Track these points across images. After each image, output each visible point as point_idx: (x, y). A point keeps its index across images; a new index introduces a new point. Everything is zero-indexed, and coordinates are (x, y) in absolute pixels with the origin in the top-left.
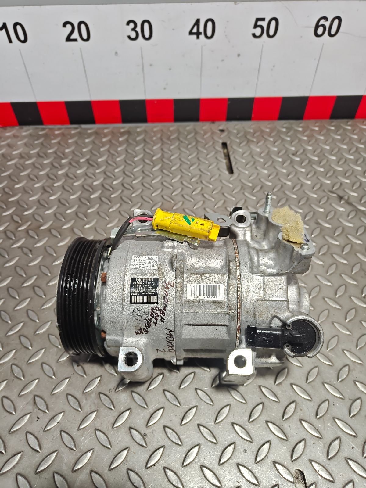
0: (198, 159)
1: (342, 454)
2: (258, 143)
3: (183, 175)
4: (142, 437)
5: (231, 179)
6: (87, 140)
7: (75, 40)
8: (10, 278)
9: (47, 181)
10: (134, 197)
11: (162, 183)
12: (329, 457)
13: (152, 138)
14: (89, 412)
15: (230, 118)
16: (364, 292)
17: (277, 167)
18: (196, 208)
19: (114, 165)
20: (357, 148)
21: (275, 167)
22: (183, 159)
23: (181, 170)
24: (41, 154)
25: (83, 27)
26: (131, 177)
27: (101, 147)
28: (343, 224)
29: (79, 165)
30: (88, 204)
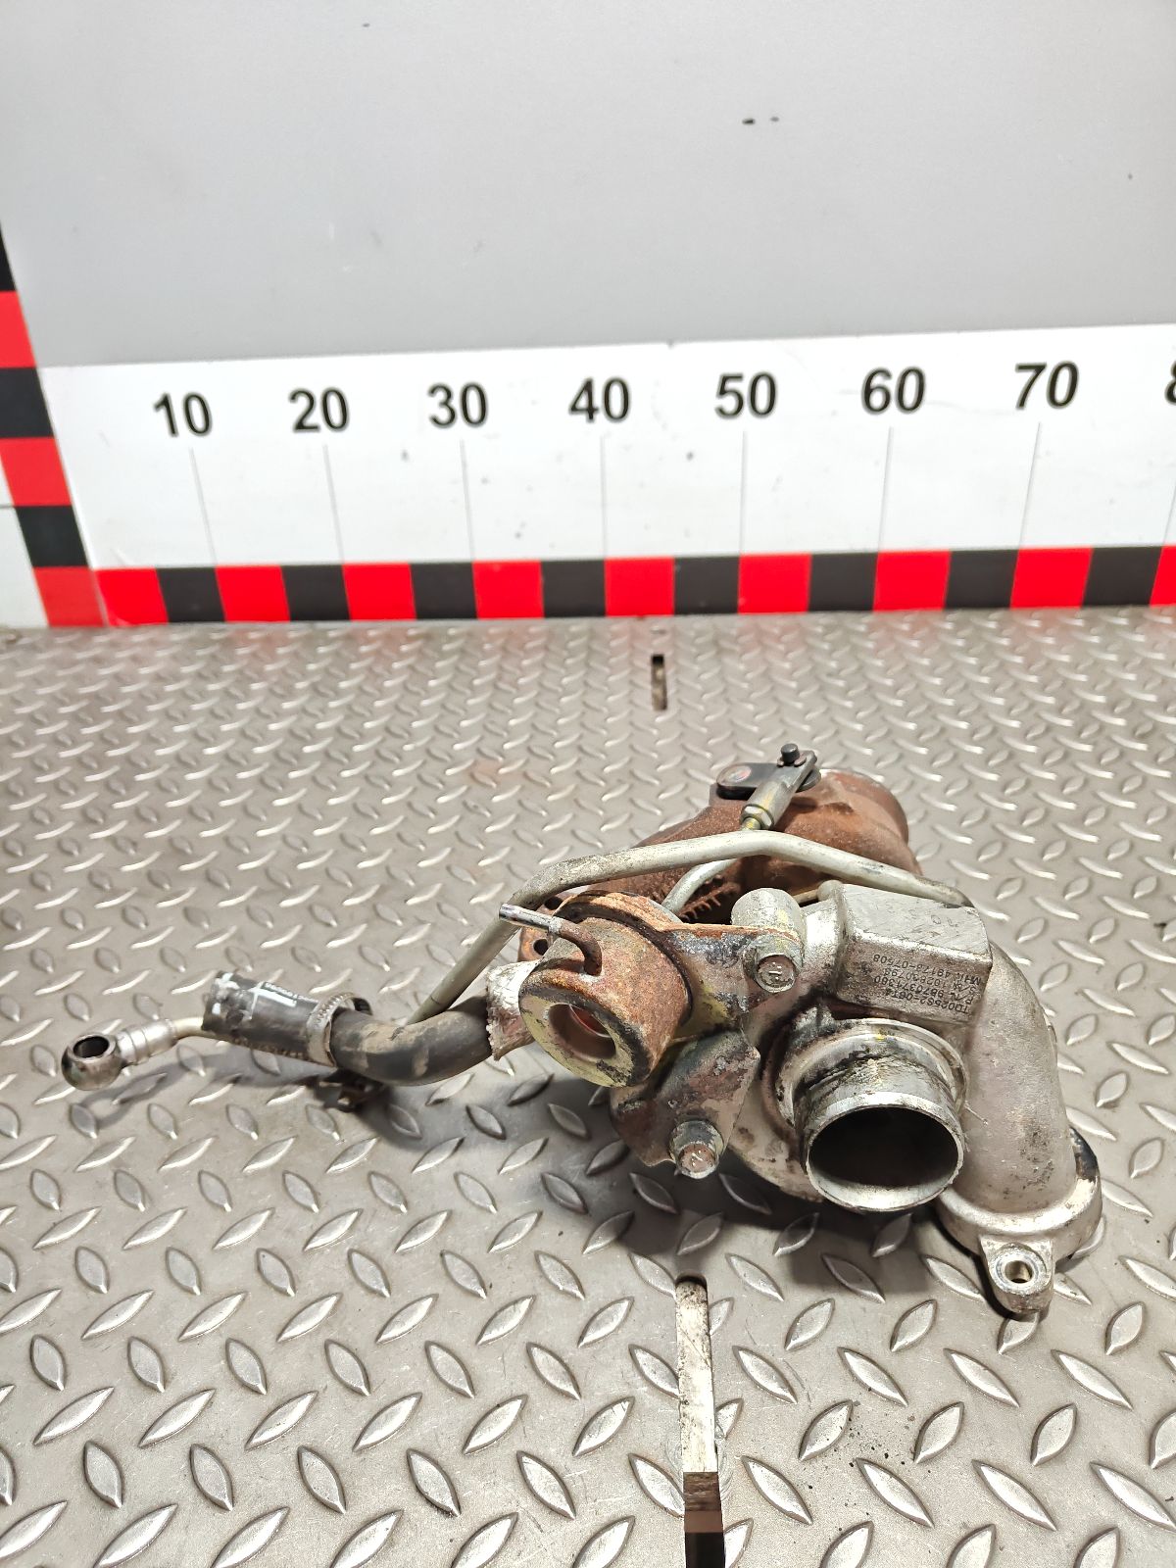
0: (586, 684)
2: (741, 655)
3: (540, 711)
4: (311, 1193)
5: (659, 720)
6: (322, 650)
7: (315, 428)
8: (74, 891)
9: (207, 720)
10: (408, 750)
11: (484, 727)
12: (782, 1251)
13: (480, 647)
15: (682, 608)
17: (782, 699)
19: (377, 694)
20: (1003, 664)
21: (776, 699)
22: (546, 683)
23: (537, 704)
24: (205, 673)
25: (333, 401)
26: (409, 714)
27: (352, 662)
28: (929, 804)
29: (290, 693)
30: (295, 762)
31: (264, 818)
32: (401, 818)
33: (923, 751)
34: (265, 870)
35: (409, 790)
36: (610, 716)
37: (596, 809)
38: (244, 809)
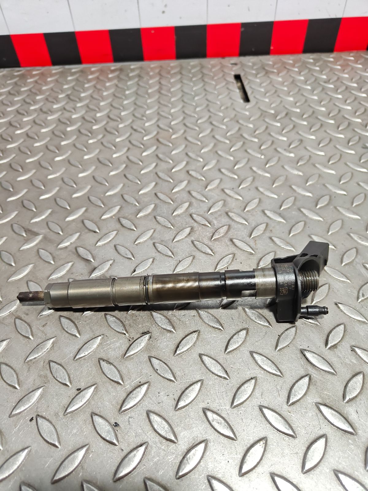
0: (205, 89)
2: (278, 74)
3: (185, 104)
4: (111, 429)
5: (247, 107)
6: (69, 78)
9: (15, 116)
10: (121, 127)
11: (158, 114)
13: (148, 74)
14: (31, 390)
15: (243, 53)
17: (305, 94)
18: (202, 137)
19: (100, 99)
21: (302, 95)
22: (186, 90)
23: (183, 101)
24: (12, 92)
26: (120, 109)
27: (85, 83)
29: (57, 101)
30: (63, 136)
31: (50, 168)
32: (124, 166)
34: (54, 199)
35: (126, 149)
36: (222, 106)
38: (40, 163)
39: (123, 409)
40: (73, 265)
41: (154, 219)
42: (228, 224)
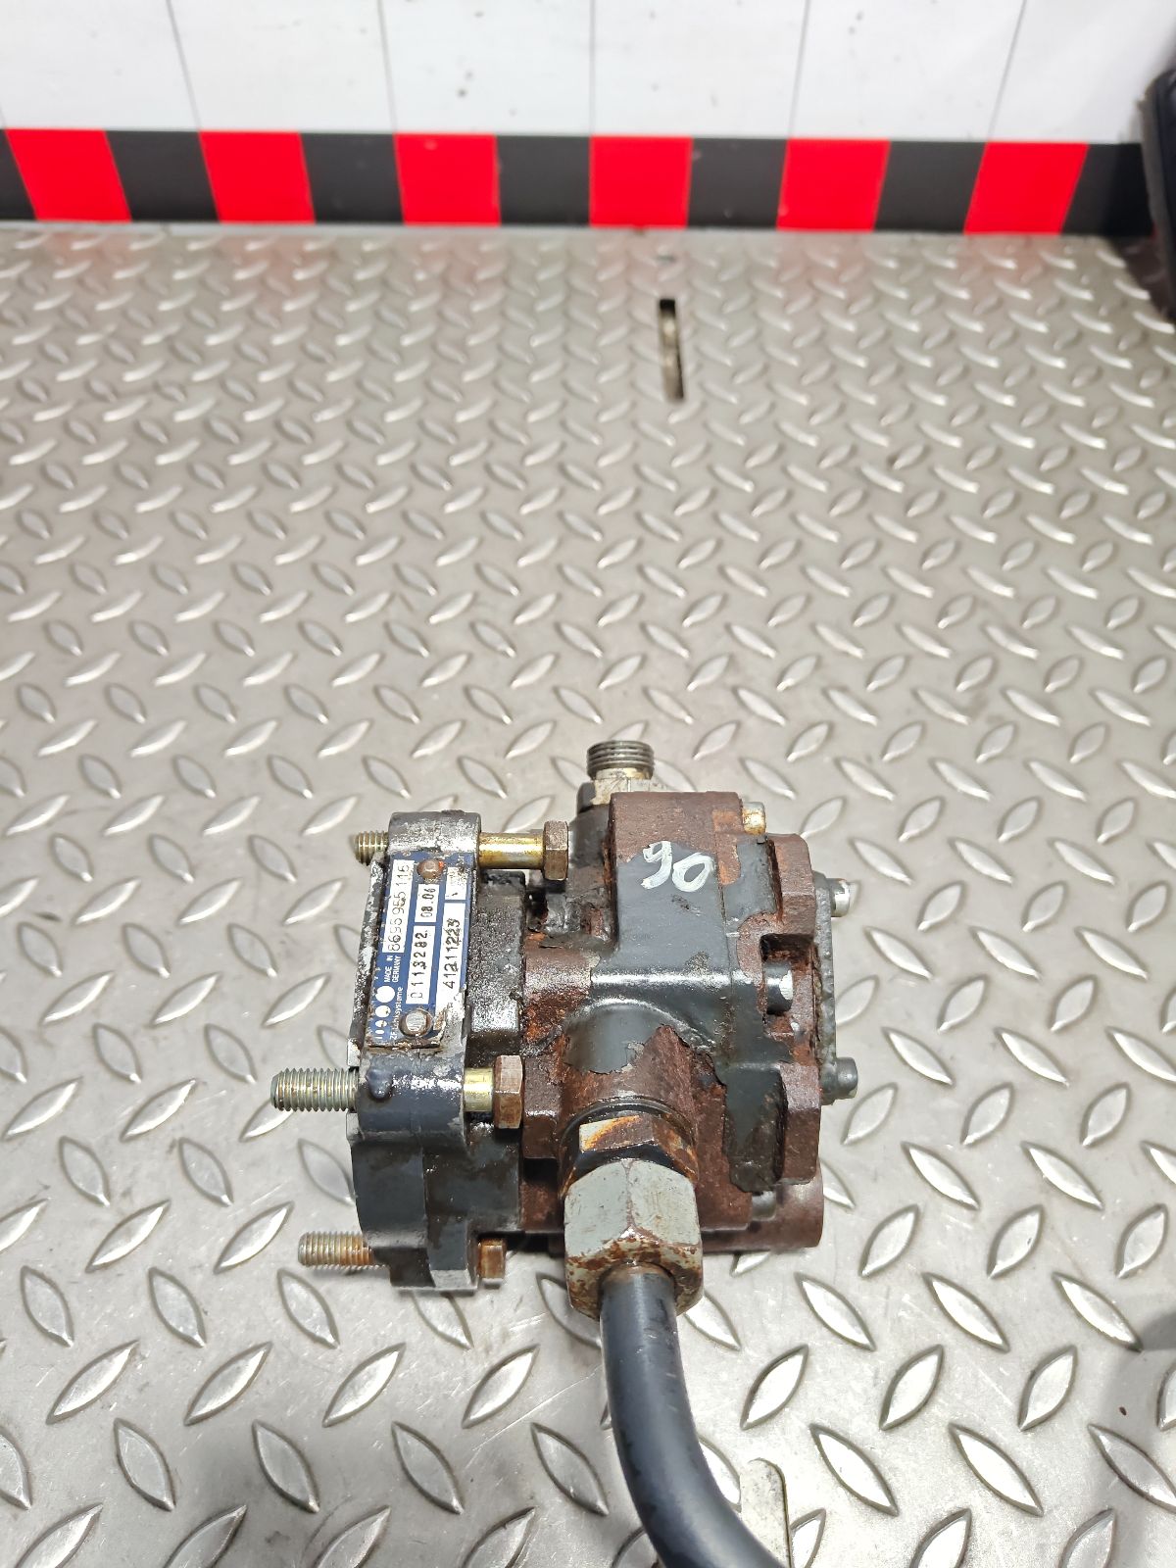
0: (566, 349)
1: (941, 1413)
2: (786, 304)
3: (500, 398)
5: (675, 419)
6: (180, 275)
9: (12, 402)
10: (310, 466)
11: (420, 424)
12: (891, 1418)
15: (700, 219)
16: (1106, 826)
17: (847, 387)
18: (529, 514)
19: (262, 359)
20: (1145, 334)
21: (837, 387)
22: (509, 347)
23: (496, 385)
24: (8, 314)
26: (311, 399)
27: (223, 298)
28: (1060, 587)
29: (137, 355)
30: (144, 484)
31: (101, 589)
32: (301, 596)
33: (1046, 488)
34: (106, 689)
35: (314, 540)
36: (604, 408)
37: (589, 586)
38: (72, 571)
39: (225, 1264)
40: (138, 889)
41: (361, 768)
42: (550, 792)
